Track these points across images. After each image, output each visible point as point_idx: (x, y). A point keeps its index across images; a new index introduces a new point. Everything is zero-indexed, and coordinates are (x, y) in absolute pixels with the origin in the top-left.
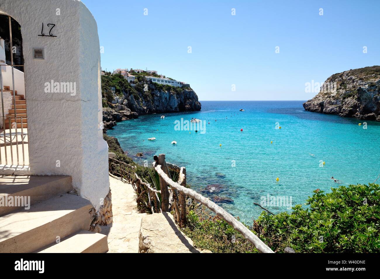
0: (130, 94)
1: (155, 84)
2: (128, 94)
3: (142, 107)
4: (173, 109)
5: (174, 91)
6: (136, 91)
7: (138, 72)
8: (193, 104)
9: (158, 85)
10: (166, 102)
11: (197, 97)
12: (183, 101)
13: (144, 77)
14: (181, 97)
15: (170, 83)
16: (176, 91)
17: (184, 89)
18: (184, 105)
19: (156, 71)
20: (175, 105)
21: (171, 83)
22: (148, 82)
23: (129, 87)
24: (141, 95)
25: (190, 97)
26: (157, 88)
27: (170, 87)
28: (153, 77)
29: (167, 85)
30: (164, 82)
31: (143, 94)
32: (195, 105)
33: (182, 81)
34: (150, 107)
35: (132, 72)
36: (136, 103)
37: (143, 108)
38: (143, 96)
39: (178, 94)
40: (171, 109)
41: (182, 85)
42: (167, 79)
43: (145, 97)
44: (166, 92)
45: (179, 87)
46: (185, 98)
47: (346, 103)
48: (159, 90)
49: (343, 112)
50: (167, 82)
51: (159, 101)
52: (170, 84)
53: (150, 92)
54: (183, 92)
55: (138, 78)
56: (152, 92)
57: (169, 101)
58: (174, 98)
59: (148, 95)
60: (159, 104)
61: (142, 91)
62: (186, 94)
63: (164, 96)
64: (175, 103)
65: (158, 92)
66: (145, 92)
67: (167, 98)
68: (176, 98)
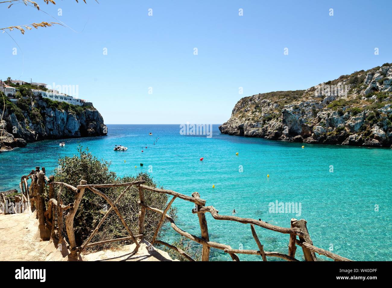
0: (10, 112)
1: (47, 101)
2: (6, 113)
3: (29, 132)
4: (73, 134)
5: (73, 110)
6: (18, 109)
7: (18, 84)
8: (98, 128)
9: (51, 102)
10: (62, 124)
11: (102, 118)
12: (85, 124)
13: (30, 90)
14: (82, 118)
15: (66, 100)
16: (76, 111)
17: (85, 108)
18: (86, 128)
19: (45, 84)
20: (75, 129)
22: (35, 97)
23: (8, 103)
24: (26, 114)
25: (94, 119)
26: (50, 105)
27: (68, 105)
28: (42, 91)
29: (64, 103)
30: (59, 98)
31: (30, 113)
32: (100, 128)
33: (82, 99)
34: (39, 130)
36: (20, 126)
37: (31, 133)
38: (29, 116)
39: (78, 114)
40: (70, 134)
41: (83, 104)
42: (62, 95)
43: (33, 118)
44: (63, 111)
45: (78, 106)
46: (87, 120)
47: (270, 125)
48: (52, 108)
49: (269, 135)
50: (62, 99)
51: (53, 123)
52: (67, 102)
53: (39, 111)
54: (84, 112)
55: (21, 91)
56: (42, 111)
57: (67, 123)
58: (73, 120)
59: (37, 115)
60: (53, 127)
61: (28, 108)
62: (88, 115)
63: (61, 117)
64: (75, 125)
65: (51, 111)
66: (31, 110)
67: (64, 120)
68: (76, 119)
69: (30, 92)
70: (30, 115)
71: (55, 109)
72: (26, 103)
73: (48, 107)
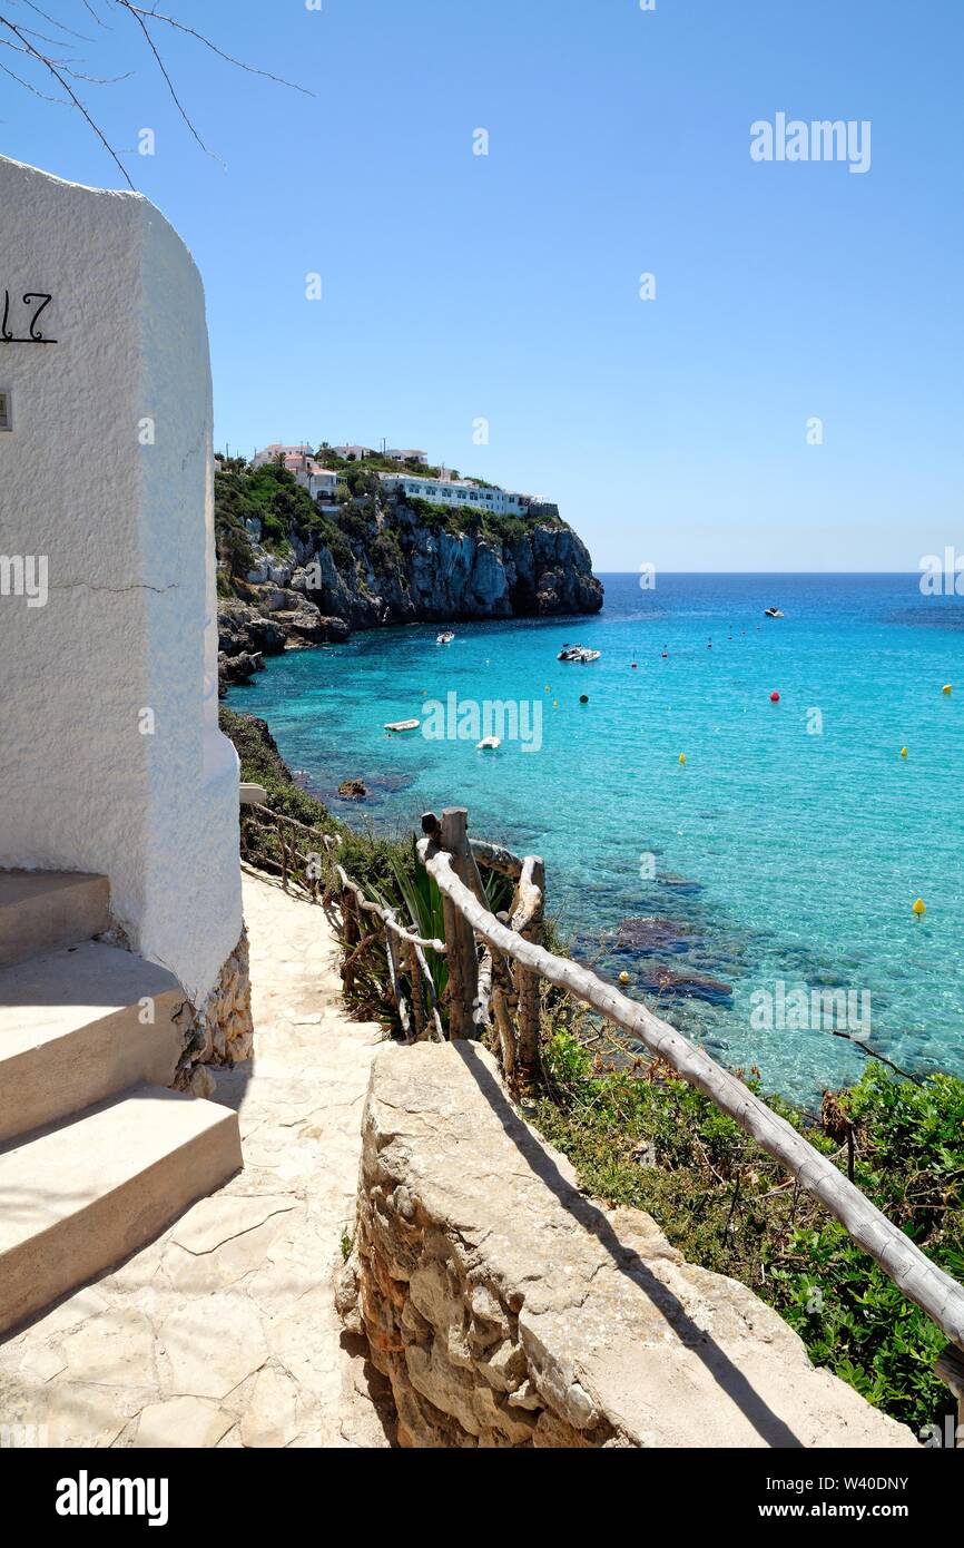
0: (319, 545)
1: (419, 505)
2: (310, 546)
3: (365, 599)
5: (494, 532)
6: (339, 535)
7: (352, 457)
8: (571, 587)
9: (429, 509)
10: (458, 577)
11: (588, 556)
12: (529, 575)
13: (374, 475)
14: (522, 556)
15: (476, 499)
16: (503, 534)
17: (533, 524)
18: (533, 588)
19: (419, 452)
20: (494, 591)
21: (480, 500)
22: (387, 495)
23: (315, 518)
24: (359, 549)
25: (558, 558)
26: (424, 519)
27: (478, 516)
28: (408, 477)
29: (467, 510)
30: (454, 495)
31: (370, 546)
32: (577, 589)
33: (525, 493)
34: (394, 596)
35: (328, 457)
36: (342, 582)
37: (369, 602)
38: (368, 554)
39: (510, 543)
40: (480, 607)
41: (526, 508)
42: (465, 484)
43: (377, 558)
44: (462, 535)
45: (512, 517)
46: (536, 563)
48: (431, 527)
50: (464, 497)
51: (434, 572)
52: (477, 506)
53: (396, 537)
54: (529, 537)
55: (351, 482)
56: (405, 538)
57: (471, 574)
58: (492, 562)
59: (388, 551)
60: (433, 585)
61: (364, 531)
62: (540, 546)
63: (454, 554)
64: (494, 580)
65: (426, 537)
66: (375, 536)
67: (464, 562)
68: (499, 560)
69: (373, 481)
70: (371, 550)
71: (437, 529)
72: (361, 516)
73: (420, 526)
